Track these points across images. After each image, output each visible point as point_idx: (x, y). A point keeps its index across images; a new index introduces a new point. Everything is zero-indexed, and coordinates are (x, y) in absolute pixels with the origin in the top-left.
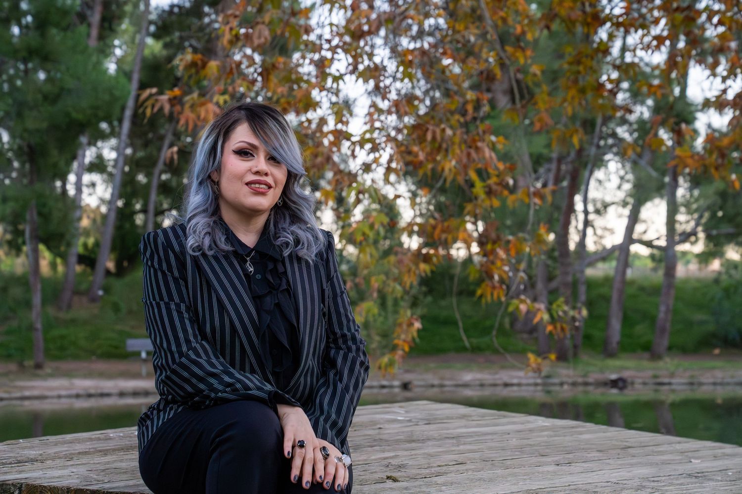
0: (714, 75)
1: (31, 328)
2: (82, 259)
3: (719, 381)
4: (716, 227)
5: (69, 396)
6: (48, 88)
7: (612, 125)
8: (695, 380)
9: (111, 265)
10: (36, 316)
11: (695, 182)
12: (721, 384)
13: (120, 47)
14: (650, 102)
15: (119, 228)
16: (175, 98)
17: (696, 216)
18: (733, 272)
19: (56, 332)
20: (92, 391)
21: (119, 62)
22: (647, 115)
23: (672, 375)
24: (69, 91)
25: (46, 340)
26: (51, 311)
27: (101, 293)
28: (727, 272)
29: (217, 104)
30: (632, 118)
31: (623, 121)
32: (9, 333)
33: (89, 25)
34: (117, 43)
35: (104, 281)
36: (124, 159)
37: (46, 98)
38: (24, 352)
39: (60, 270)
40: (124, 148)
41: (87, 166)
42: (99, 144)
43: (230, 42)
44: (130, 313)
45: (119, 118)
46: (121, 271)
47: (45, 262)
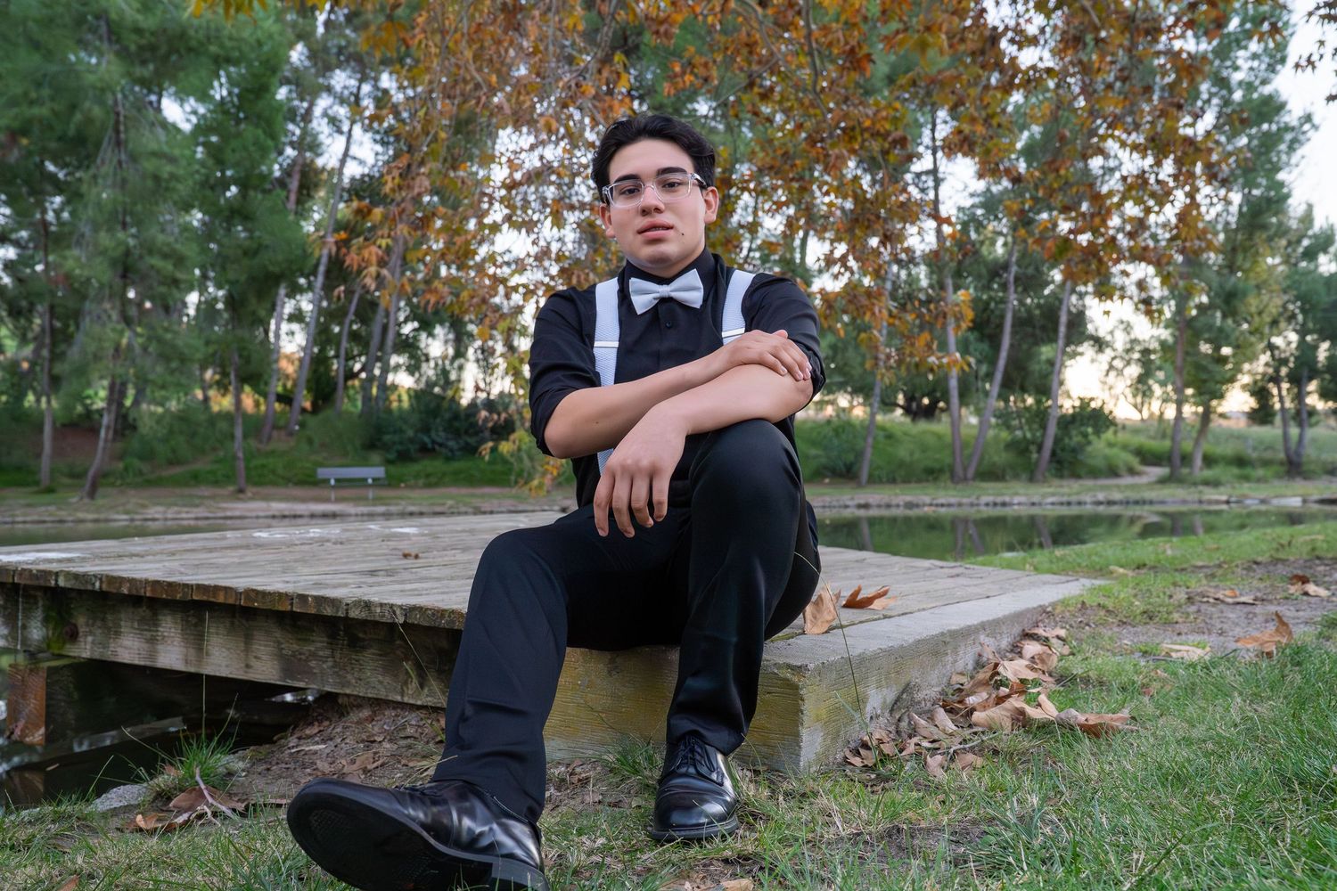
1: (235, 458)
2: (281, 398)
3: (826, 504)
5: (267, 517)
6: (247, 244)
9: (308, 405)
10: (238, 446)
12: (829, 507)
13: (318, 211)
15: (314, 372)
16: (341, 241)
18: (840, 416)
19: (256, 462)
20: (287, 513)
21: (317, 224)
24: (266, 247)
25: (247, 468)
26: (253, 443)
27: (297, 428)
28: (838, 416)
29: (380, 247)
32: (216, 462)
33: (289, 191)
34: (315, 208)
35: (300, 418)
36: (320, 311)
37: (246, 253)
38: (229, 478)
39: (263, 408)
40: (320, 301)
41: (286, 317)
42: (298, 297)
43: (393, 190)
44: (323, 445)
45: (314, 272)
46: (316, 409)
47: (248, 401)
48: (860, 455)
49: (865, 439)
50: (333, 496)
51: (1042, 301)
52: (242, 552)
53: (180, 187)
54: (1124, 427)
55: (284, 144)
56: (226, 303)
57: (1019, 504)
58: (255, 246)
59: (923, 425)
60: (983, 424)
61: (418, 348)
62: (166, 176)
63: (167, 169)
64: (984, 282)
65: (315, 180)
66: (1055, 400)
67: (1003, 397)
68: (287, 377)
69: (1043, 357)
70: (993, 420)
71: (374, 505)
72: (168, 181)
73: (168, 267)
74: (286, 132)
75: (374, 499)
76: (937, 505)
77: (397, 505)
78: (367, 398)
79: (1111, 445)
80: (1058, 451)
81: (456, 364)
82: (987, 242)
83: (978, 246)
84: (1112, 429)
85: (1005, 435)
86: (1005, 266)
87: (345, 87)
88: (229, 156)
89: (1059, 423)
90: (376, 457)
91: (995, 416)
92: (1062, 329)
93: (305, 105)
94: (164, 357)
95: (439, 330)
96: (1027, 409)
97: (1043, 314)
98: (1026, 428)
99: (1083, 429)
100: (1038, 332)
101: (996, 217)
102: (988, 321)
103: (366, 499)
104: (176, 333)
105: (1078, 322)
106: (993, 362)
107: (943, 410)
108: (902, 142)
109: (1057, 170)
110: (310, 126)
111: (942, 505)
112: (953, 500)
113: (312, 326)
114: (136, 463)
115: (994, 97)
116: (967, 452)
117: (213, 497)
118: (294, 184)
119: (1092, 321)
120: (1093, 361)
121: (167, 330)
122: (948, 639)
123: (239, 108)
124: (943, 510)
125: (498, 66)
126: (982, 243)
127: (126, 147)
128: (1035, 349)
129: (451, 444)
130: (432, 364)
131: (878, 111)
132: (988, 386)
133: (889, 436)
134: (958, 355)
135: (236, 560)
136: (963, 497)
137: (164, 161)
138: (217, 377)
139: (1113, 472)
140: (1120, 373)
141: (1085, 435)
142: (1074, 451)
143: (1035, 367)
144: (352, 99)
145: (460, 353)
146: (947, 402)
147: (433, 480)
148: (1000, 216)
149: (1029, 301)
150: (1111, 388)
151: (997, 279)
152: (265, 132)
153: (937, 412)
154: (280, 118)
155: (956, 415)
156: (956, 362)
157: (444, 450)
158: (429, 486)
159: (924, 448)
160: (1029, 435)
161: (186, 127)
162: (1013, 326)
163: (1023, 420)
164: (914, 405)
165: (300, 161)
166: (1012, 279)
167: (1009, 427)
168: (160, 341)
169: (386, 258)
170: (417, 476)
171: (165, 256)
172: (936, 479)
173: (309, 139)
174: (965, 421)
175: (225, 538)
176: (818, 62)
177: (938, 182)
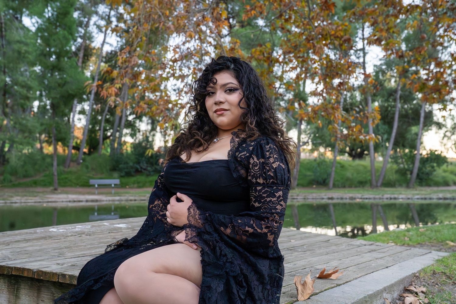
0: (313, 83)
1: (53, 175)
2: (74, 148)
3: (314, 197)
4: (315, 140)
6: (60, 81)
7: (279, 101)
8: (306, 197)
9: (85, 150)
10: (55, 169)
11: (309, 123)
12: (315, 199)
13: (92, 66)
14: (292, 93)
15: (90, 136)
16: (99, 85)
17: (309, 136)
18: (321, 157)
19: (63, 176)
21: (92, 72)
22: (291, 97)
23: (298, 196)
24: (68, 83)
25: (58, 179)
26: (62, 168)
27: (81, 161)
28: (319, 157)
29: (116, 88)
30: (286, 98)
31: (283, 100)
32: (45, 176)
33: (79, 57)
34: (91, 65)
35: (83, 156)
36: (93, 110)
37: (59, 85)
38: (50, 184)
39: (67, 152)
40: (93, 105)
41: (77, 112)
42: (83, 103)
43: (122, 63)
44: (93, 169)
45: (90, 93)
46: (90, 153)
47: (60, 149)
48: (329, 175)
49: (332, 168)
50: (96, 192)
51: (412, 106)
52: (42, 241)
53: (30, 56)
54: (451, 163)
55: (77, 37)
56: (51, 106)
57: (402, 198)
58: (63, 82)
59: (358, 162)
60: (385, 162)
61: (135, 126)
62: (23, 51)
63: (24, 48)
64: (386, 98)
65: (90, 53)
66: (419, 151)
67: (394, 149)
68: (78, 138)
69: (413, 132)
70: (390, 160)
71: (115, 196)
72: (24, 54)
73: (24, 91)
74: (78, 32)
75: (115, 193)
76: (364, 199)
77: (125, 196)
78: (113, 149)
79: (445, 171)
80: (420, 174)
81: (152, 134)
82: (387, 81)
83: (383, 82)
84: (445, 165)
85: (395, 166)
86: (395, 91)
87: (104, 12)
88: (52, 42)
89: (420, 162)
90: (116, 174)
91: (391, 158)
92: (422, 119)
93: (86, 20)
94: (22, 131)
95: (144, 119)
96: (406, 155)
97: (413, 112)
98: (405, 163)
99: (432, 164)
100: (410, 121)
101: (392, 69)
102: (387, 116)
103: (111, 193)
104: (28, 120)
105: (429, 115)
106: (390, 134)
107: (367, 155)
108: (348, 41)
109: (420, 52)
110: (88, 29)
111: (367, 199)
112: (371, 196)
113: (89, 116)
114: (9, 177)
115: (391, 20)
116: (377, 174)
117: (43, 192)
118: (81, 55)
119: (436, 116)
120: (436, 133)
121: (23, 119)
122: (367, 299)
123: (57, 21)
124: (367, 201)
125: (169, 7)
126: (385, 81)
127: (5, 39)
128: (409, 128)
129: (149, 169)
130: (141, 133)
131: (338, 26)
132: (387, 144)
133: (343, 167)
134: (373, 135)
135: (38, 248)
136: (376, 195)
137: (22, 45)
138: (46, 139)
139: (446, 184)
140: (449, 138)
141: (433, 167)
142: (428, 174)
143: (409, 136)
144: (107, 17)
145: (153, 129)
146: (369, 151)
147: (141, 185)
148: (393, 68)
149: (406, 106)
150: (445, 145)
151: (392, 97)
152: (68, 32)
153: (364, 156)
154: (75, 26)
155: (373, 157)
156: (372, 138)
157: (146, 172)
158: (139, 187)
159: (358, 172)
160: (406, 167)
161: (33, 29)
162: (399, 118)
163: (404, 160)
164: (354, 152)
165: (84, 44)
166: (398, 96)
167: (396, 162)
168: (20, 124)
169: (119, 93)
170: (134, 183)
171: (23, 87)
172: (363, 187)
173: (88, 35)
174: (377, 159)
175: (36, 233)
176: (311, 6)
177: (365, 54)
